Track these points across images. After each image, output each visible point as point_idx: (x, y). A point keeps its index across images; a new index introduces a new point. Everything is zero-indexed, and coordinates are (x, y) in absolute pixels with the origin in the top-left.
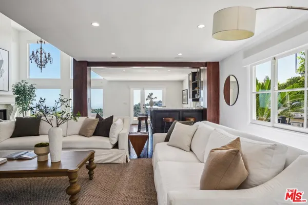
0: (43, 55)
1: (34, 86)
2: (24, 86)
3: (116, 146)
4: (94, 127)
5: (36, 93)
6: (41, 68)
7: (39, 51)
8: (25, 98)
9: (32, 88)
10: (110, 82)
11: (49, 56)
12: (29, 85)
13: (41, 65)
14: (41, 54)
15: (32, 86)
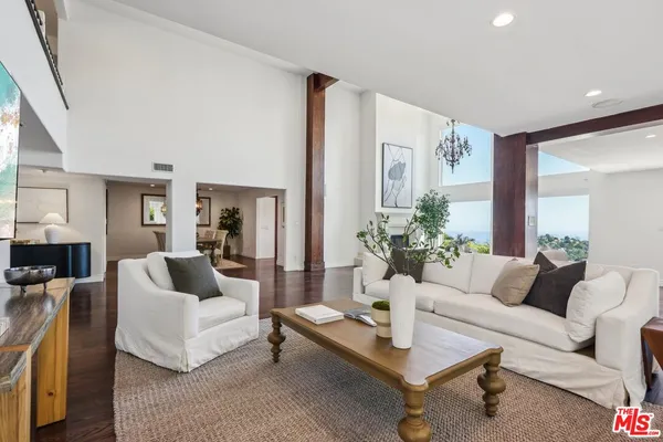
0: (456, 143)
1: (447, 198)
2: (434, 199)
3: (588, 348)
4: (526, 283)
5: (449, 209)
6: (453, 166)
7: (450, 137)
8: (434, 217)
9: (444, 202)
10: (610, 175)
11: (466, 142)
12: (440, 196)
13: (453, 161)
14: (453, 142)
15: (444, 198)
